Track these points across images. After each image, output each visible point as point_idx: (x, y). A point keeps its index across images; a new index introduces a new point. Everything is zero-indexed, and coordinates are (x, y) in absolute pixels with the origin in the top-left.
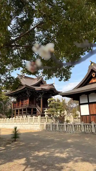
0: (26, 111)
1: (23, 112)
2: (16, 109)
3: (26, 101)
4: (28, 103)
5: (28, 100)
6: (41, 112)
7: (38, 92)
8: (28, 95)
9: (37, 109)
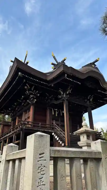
2: (3, 137)
3: (27, 116)
6: (66, 142)
7: (54, 85)
8: (30, 99)
9: (53, 135)
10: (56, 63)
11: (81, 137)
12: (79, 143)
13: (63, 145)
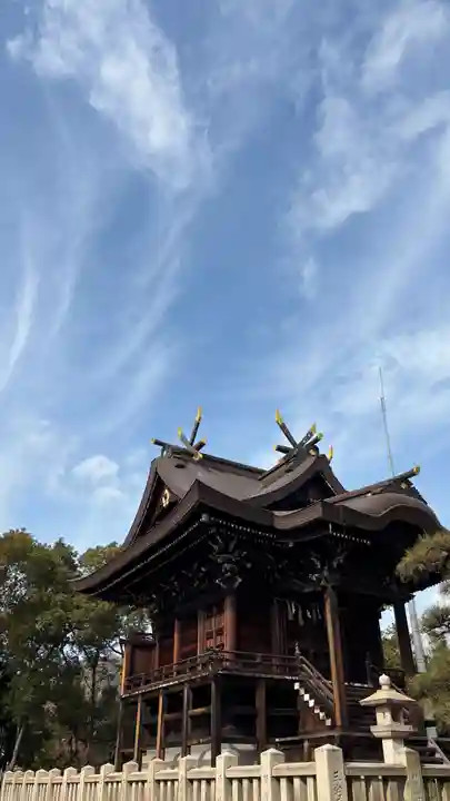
0: (207, 703)
1: (190, 712)
2: (144, 689)
3: (214, 624)
4: (228, 641)
5: (227, 619)
6: (338, 714)
7: (295, 543)
8: (223, 574)
9: (298, 690)
10: (291, 446)
11: (379, 716)
12: (373, 729)
13: (328, 722)
